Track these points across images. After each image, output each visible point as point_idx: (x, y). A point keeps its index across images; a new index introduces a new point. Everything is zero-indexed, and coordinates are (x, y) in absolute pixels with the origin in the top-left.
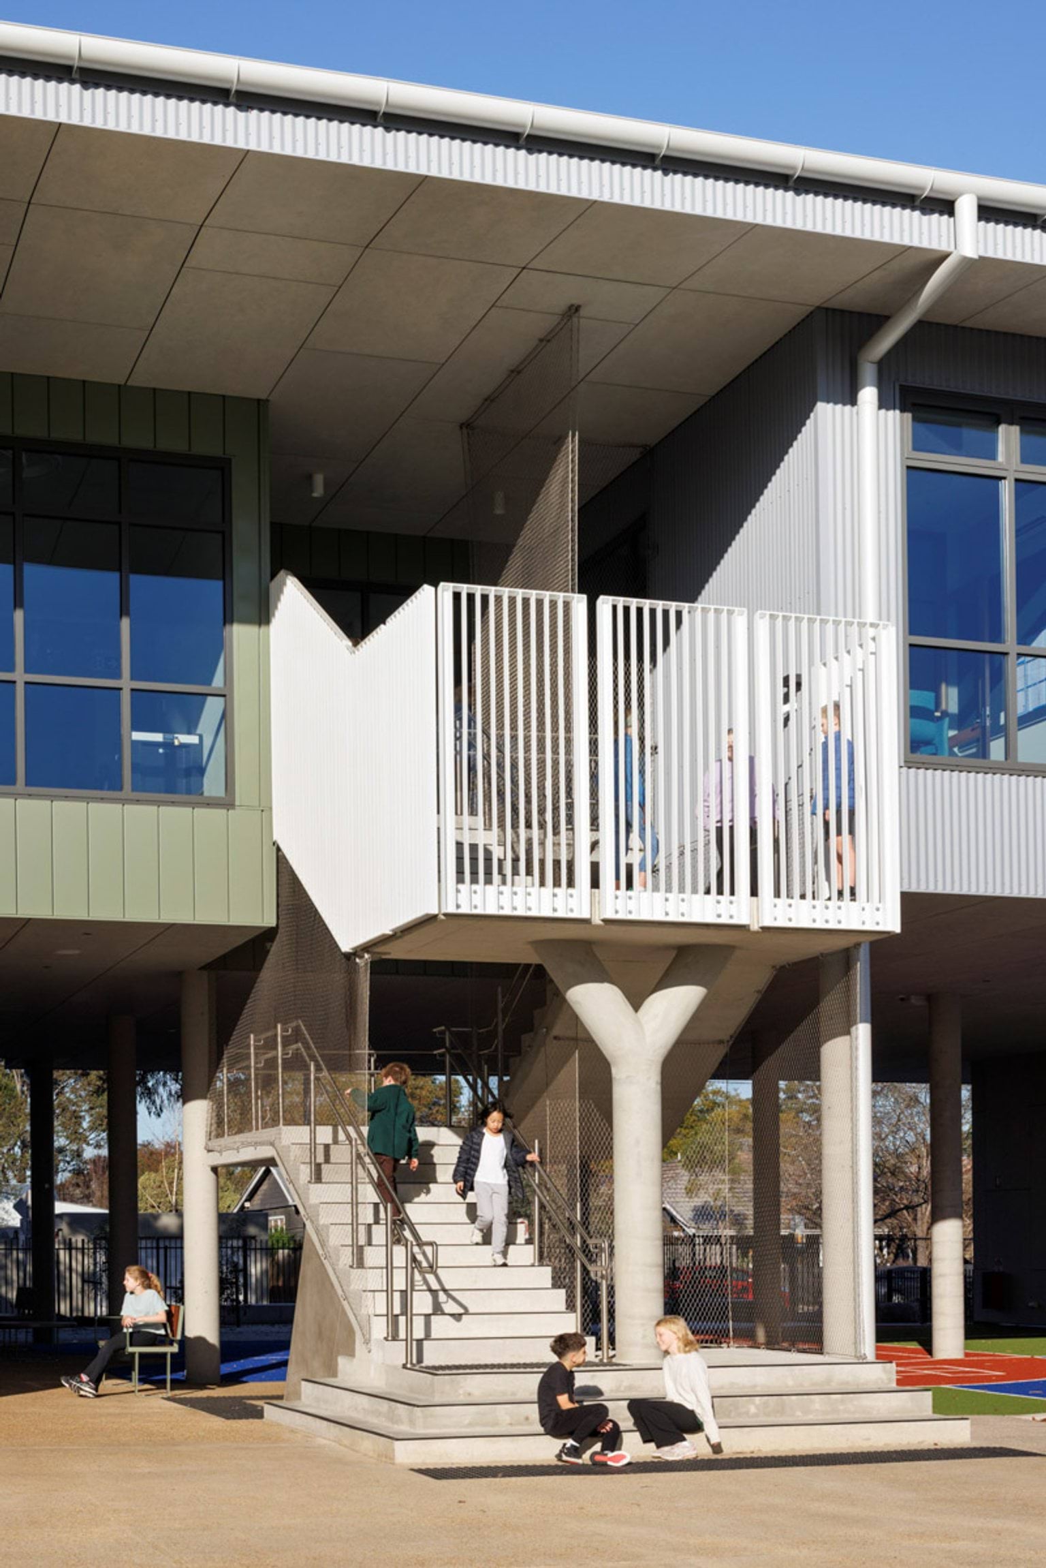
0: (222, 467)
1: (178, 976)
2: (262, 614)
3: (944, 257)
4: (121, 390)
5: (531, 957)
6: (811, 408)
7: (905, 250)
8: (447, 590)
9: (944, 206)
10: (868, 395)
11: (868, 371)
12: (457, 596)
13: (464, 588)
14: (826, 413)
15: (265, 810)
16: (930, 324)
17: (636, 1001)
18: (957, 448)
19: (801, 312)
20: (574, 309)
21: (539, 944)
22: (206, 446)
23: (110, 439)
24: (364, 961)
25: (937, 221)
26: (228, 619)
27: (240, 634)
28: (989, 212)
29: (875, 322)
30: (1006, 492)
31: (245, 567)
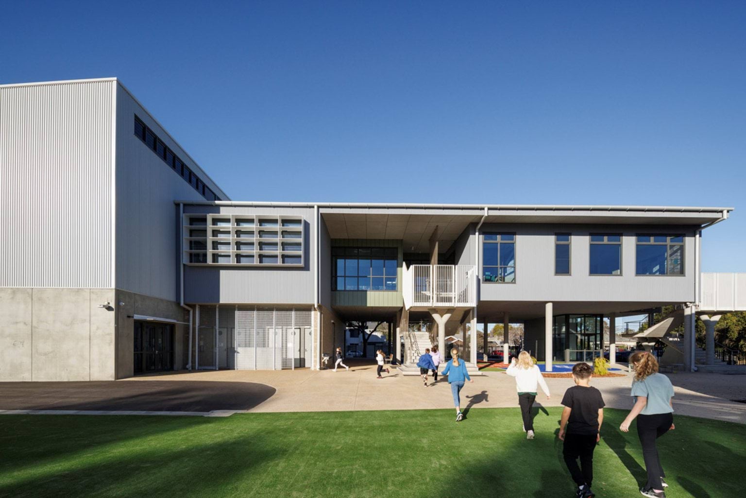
0: (397, 248)
1: (396, 312)
2: (401, 266)
3: (483, 216)
4: (384, 240)
5: (427, 310)
6: (469, 236)
7: (477, 216)
8: (414, 265)
9: (483, 209)
10: (477, 234)
11: (477, 230)
12: (415, 267)
13: (416, 265)
14: (471, 237)
15: (401, 292)
16: (486, 223)
17: (442, 316)
18: (492, 239)
19: (468, 224)
20: (437, 226)
21: (429, 309)
22: (395, 246)
23: (383, 246)
24: (408, 311)
25: (482, 211)
26: (397, 267)
27: (399, 269)
28: (489, 209)
29: (477, 224)
30: (499, 245)
31: (400, 261)
